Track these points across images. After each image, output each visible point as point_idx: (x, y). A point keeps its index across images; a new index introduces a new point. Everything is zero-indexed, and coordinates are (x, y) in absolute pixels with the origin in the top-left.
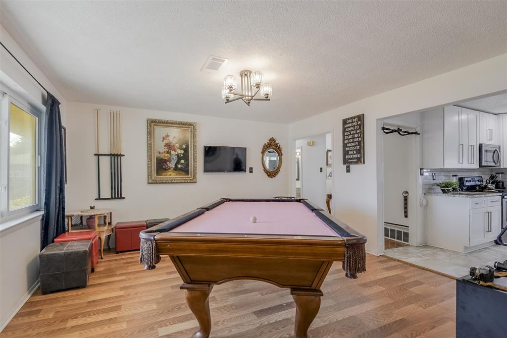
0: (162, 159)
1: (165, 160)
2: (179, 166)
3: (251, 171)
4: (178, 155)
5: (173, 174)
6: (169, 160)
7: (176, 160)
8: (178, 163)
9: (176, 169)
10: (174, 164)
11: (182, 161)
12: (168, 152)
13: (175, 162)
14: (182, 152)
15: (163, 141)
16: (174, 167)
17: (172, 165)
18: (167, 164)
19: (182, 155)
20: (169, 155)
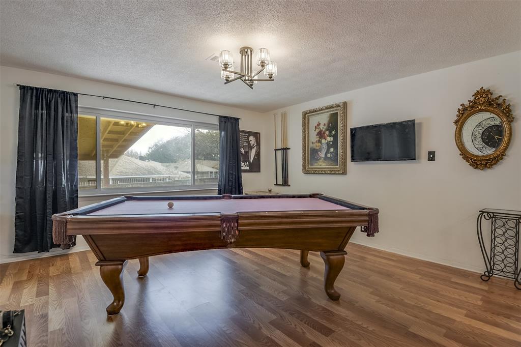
0: (314, 149)
1: (317, 150)
2: (329, 155)
3: (432, 156)
4: (328, 144)
5: (324, 164)
6: (320, 150)
7: (326, 149)
8: (327, 152)
9: (326, 158)
10: (324, 153)
11: (332, 150)
12: (320, 142)
13: (325, 151)
14: (332, 139)
15: (315, 131)
16: (324, 156)
17: (322, 154)
18: (318, 154)
19: (331, 143)
20: (320, 144)
